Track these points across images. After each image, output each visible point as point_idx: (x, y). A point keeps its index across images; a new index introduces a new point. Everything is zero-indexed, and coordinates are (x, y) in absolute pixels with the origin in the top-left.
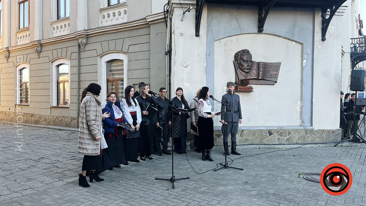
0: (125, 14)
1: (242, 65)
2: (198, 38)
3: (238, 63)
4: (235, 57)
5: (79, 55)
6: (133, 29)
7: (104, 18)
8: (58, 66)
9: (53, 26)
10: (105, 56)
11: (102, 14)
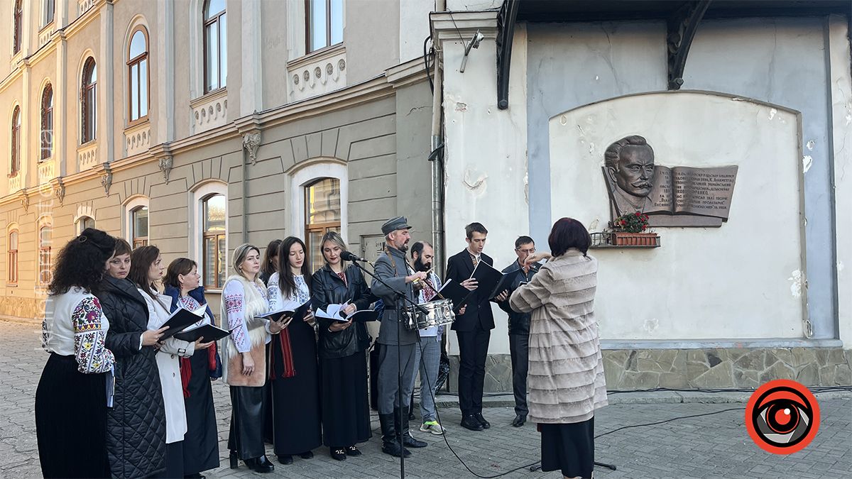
0: (342, 68)
1: (627, 178)
2: (504, 112)
3: (616, 172)
4: (607, 156)
5: (246, 170)
6: (359, 104)
7: (297, 82)
8: (205, 199)
9: (195, 110)
10: (300, 172)
11: (294, 73)
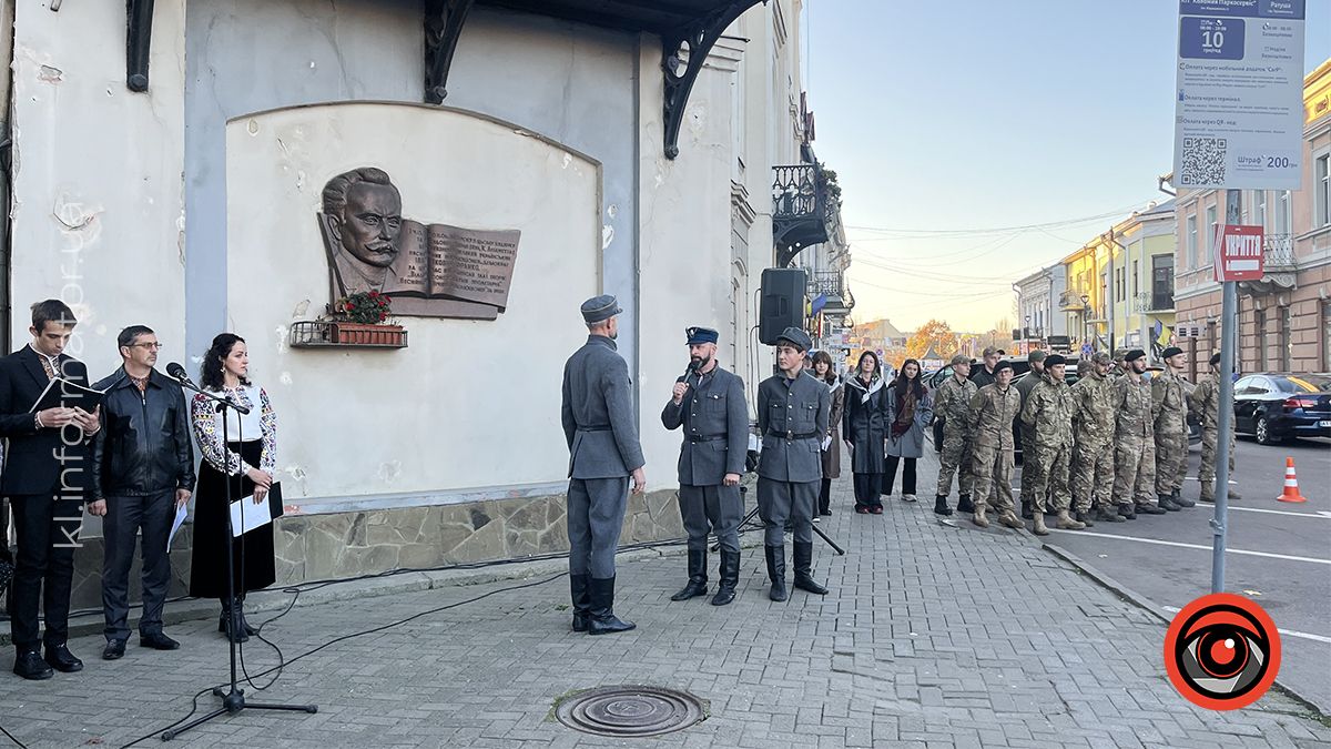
1: (358, 235)
2: (139, 96)
3: (340, 224)
4: (326, 196)
